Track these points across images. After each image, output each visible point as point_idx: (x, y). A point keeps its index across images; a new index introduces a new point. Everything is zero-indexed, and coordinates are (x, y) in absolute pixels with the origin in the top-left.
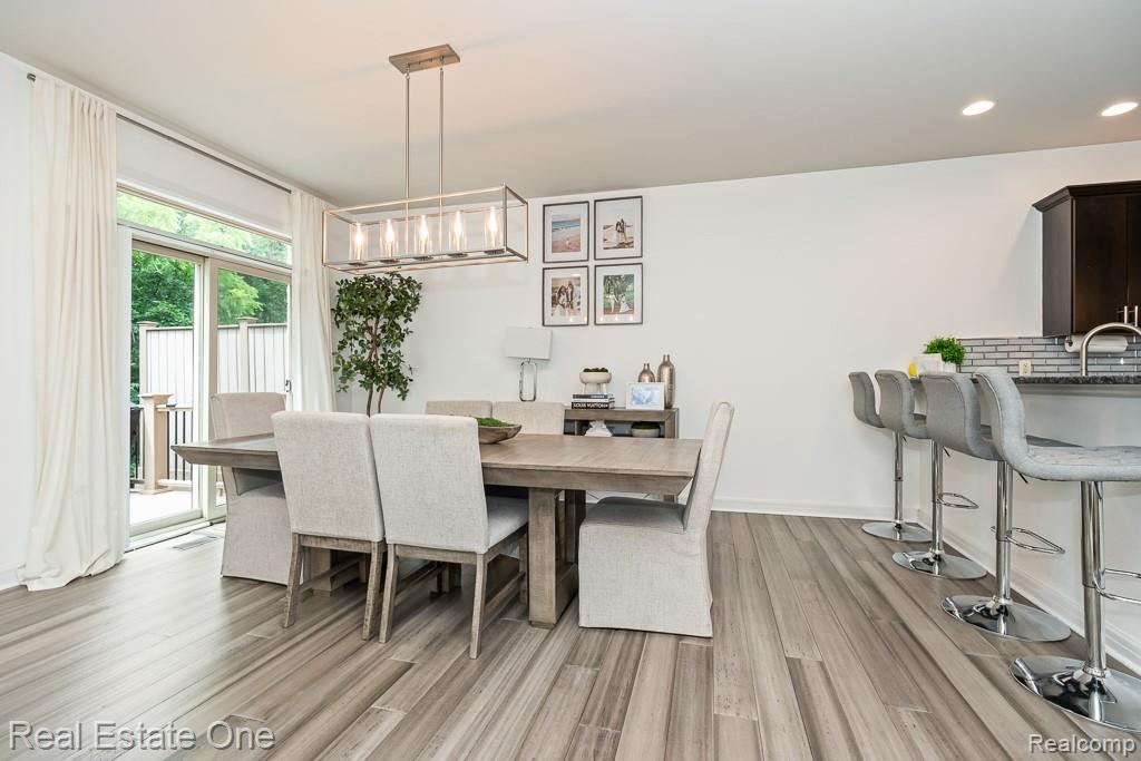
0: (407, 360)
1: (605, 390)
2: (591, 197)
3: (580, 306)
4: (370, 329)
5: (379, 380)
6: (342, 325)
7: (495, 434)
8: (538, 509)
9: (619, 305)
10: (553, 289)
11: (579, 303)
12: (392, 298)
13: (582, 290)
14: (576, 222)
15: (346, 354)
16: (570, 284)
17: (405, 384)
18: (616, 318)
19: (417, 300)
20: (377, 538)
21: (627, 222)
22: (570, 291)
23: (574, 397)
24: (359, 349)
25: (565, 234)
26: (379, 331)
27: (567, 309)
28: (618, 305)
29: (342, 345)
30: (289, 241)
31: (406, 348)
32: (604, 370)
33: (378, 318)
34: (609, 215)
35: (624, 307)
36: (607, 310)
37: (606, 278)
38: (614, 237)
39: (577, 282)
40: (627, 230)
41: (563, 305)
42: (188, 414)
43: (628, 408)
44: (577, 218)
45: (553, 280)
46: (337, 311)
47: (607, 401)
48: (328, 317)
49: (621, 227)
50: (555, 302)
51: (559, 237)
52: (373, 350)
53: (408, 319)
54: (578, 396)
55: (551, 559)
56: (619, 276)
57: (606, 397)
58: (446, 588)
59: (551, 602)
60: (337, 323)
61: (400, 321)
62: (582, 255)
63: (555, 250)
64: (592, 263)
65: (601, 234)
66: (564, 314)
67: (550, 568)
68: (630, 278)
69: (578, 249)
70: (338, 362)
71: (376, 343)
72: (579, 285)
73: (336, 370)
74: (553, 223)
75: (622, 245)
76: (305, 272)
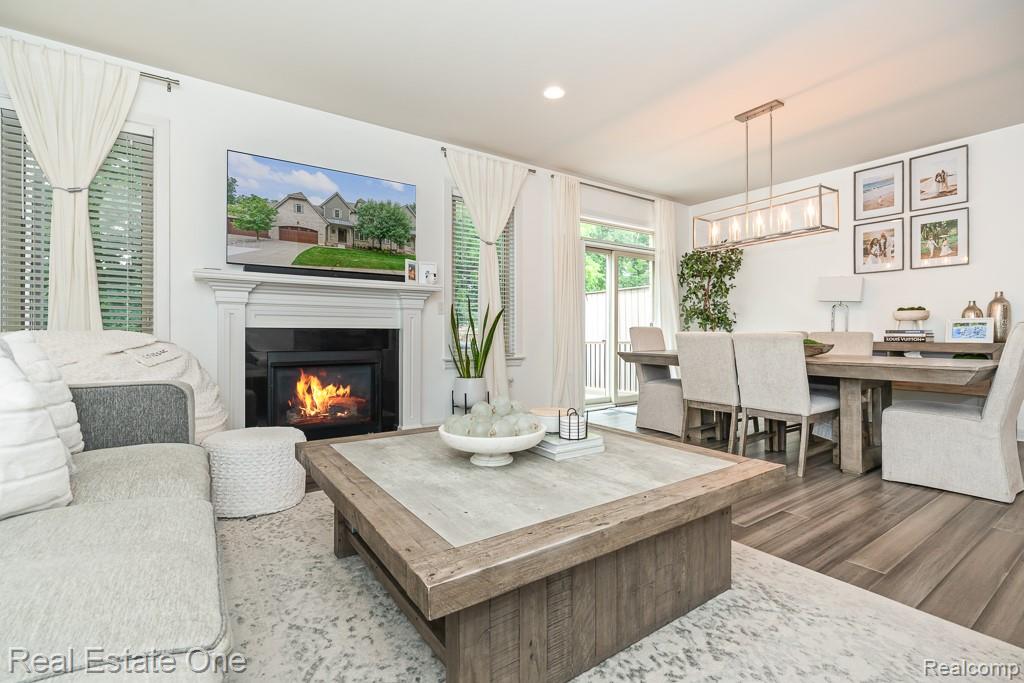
0: (732, 308)
1: (921, 326)
2: (905, 157)
3: (894, 254)
4: (703, 287)
5: (713, 321)
6: (685, 285)
7: (813, 349)
8: (847, 396)
9: (940, 249)
10: (864, 242)
11: (892, 252)
12: (719, 263)
13: (897, 240)
14: (890, 181)
15: (688, 304)
16: (883, 236)
17: (730, 325)
18: (936, 261)
19: (739, 262)
20: (735, 403)
21: (949, 171)
22: (882, 241)
23: (887, 332)
24: (696, 301)
25: (876, 194)
26: (711, 288)
27: (879, 259)
28: (938, 250)
29: (685, 299)
30: (653, 233)
31: (731, 298)
32: (920, 308)
33: (710, 277)
34: (926, 169)
35: (945, 250)
36: (925, 254)
37: (923, 226)
38: (934, 187)
39: (891, 233)
40: (949, 179)
41: (876, 256)
42: (593, 346)
43: (947, 341)
44: (890, 176)
45: (865, 234)
46: (681, 276)
47: (924, 335)
48: (676, 279)
49: (942, 177)
50: (866, 252)
51: (870, 196)
52: (705, 302)
53: (732, 277)
54: (891, 332)
55: (858, 429)
56: (940, 223)
57: (922, 332)
58: (776, 448)
59: (858, 458)
60: (681, 284)
61: (726, 279)
62: (897, 207)
63: (866, 208)
64: (907, 215)
65: (917, 187)
66: (876, 262)
67: (858, 436)
68: (953, 224)
69: (891, 203)
70: (683, 310)
71: (707, 296)
72: (893, 236)
73: (682, 315)
74: (864, 186)
75: (942, 194)
76: (662, 252)
